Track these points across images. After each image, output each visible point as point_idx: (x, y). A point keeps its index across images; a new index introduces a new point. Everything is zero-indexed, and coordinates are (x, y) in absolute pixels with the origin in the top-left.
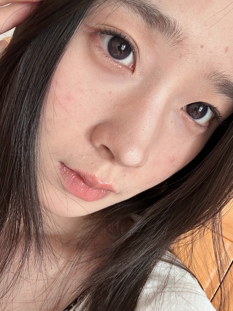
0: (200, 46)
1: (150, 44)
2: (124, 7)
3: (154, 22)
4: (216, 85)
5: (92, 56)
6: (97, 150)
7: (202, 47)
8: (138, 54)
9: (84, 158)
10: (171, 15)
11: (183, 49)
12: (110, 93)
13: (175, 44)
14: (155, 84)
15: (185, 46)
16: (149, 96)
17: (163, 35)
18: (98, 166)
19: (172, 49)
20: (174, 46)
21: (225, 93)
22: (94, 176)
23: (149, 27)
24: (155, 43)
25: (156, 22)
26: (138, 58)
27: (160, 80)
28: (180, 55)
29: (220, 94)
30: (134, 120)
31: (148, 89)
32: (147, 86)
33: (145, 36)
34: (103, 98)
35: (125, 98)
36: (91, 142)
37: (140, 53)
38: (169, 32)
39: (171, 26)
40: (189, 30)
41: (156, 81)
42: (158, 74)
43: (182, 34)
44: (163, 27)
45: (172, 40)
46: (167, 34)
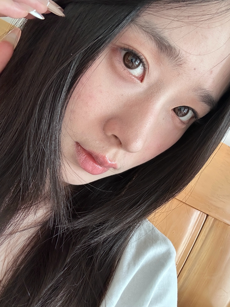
0: (193, 69)
1: (158, 63)
3: (164, 49)
4: (200, 96)
5: (112, 67)
6: (107, 137)
7: (195, 69)
8: (147, 70)
9: (97, 142)
11: (181, 70)
12: (122, 95)
13: (177, 66)
14: (156, 92)
15: (183, 68)
17: (169, 59)
19: (174, 69)
20: (175, 67)
21: (204, 102)
23: (160, 52)
24: (161, 63)
25: (165, 49)
26: (147, 73)
27: (160, 90)
28: (178, 74)
29: (201, 102)
30: (139, 119)
31: (150, 95)
32: (150, 92)
34: (116, 99)
35: (133, 101)
36: (103, 131)
37: (149, 70)
38: (174, 57)
39: (176, 53)
40: (188, 57)
41: (158, 90)
42: (160, 85)
43: (182, 60)
44: (170, 53)
45: (175, 63)
46: (171, 59)
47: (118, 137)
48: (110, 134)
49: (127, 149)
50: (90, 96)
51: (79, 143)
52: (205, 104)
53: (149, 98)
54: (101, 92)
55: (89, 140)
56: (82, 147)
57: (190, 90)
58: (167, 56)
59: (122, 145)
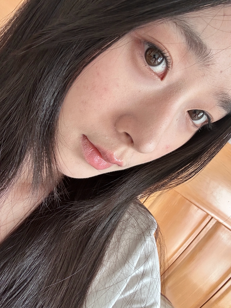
0: (220, 71)
1: (184, 61)
2: (174, 27)
5: (133, 59)
6: (118, 134)
7: (221, 72)
9: (107, 138)
10: (208, 44)
11: (207, 71)
13: (203, 66)
14: (176, 91)
15: (209, 69)
16: (170, 100)
17: (197, 57)
18: (117, 147)
19: (199, 69)
20: (201, 67)
21: (223, 107)
22: (113, 155)
23: (189, 49)
24: (188, 61)
25: (195, 46)
27: (180, 89)
28: (203, 74)
29: (219, 107)
30: (156, 118)
31: (169, 95)
32: (169, 91)
33: (182, 54)
35: (151, 99)
38: (203, 56)
39: (206, 52)
40: (217, 58)
41: (178, 89)
42: (181, 84)
43: (211, 60)
44: (200, 51)
45: (203, 63)
46: (200, 57)
47: (131, 135)
48: (121, 131)
49: (139, 149)
50: (105, 89)
51: (86, 137)
52: (223, 109)
53: (167, 98)
54: (118, 86)
55: (99, 135)
56: (90, 141)
57: (211, 93)
58: (195, 55)
59: (134, 144)
